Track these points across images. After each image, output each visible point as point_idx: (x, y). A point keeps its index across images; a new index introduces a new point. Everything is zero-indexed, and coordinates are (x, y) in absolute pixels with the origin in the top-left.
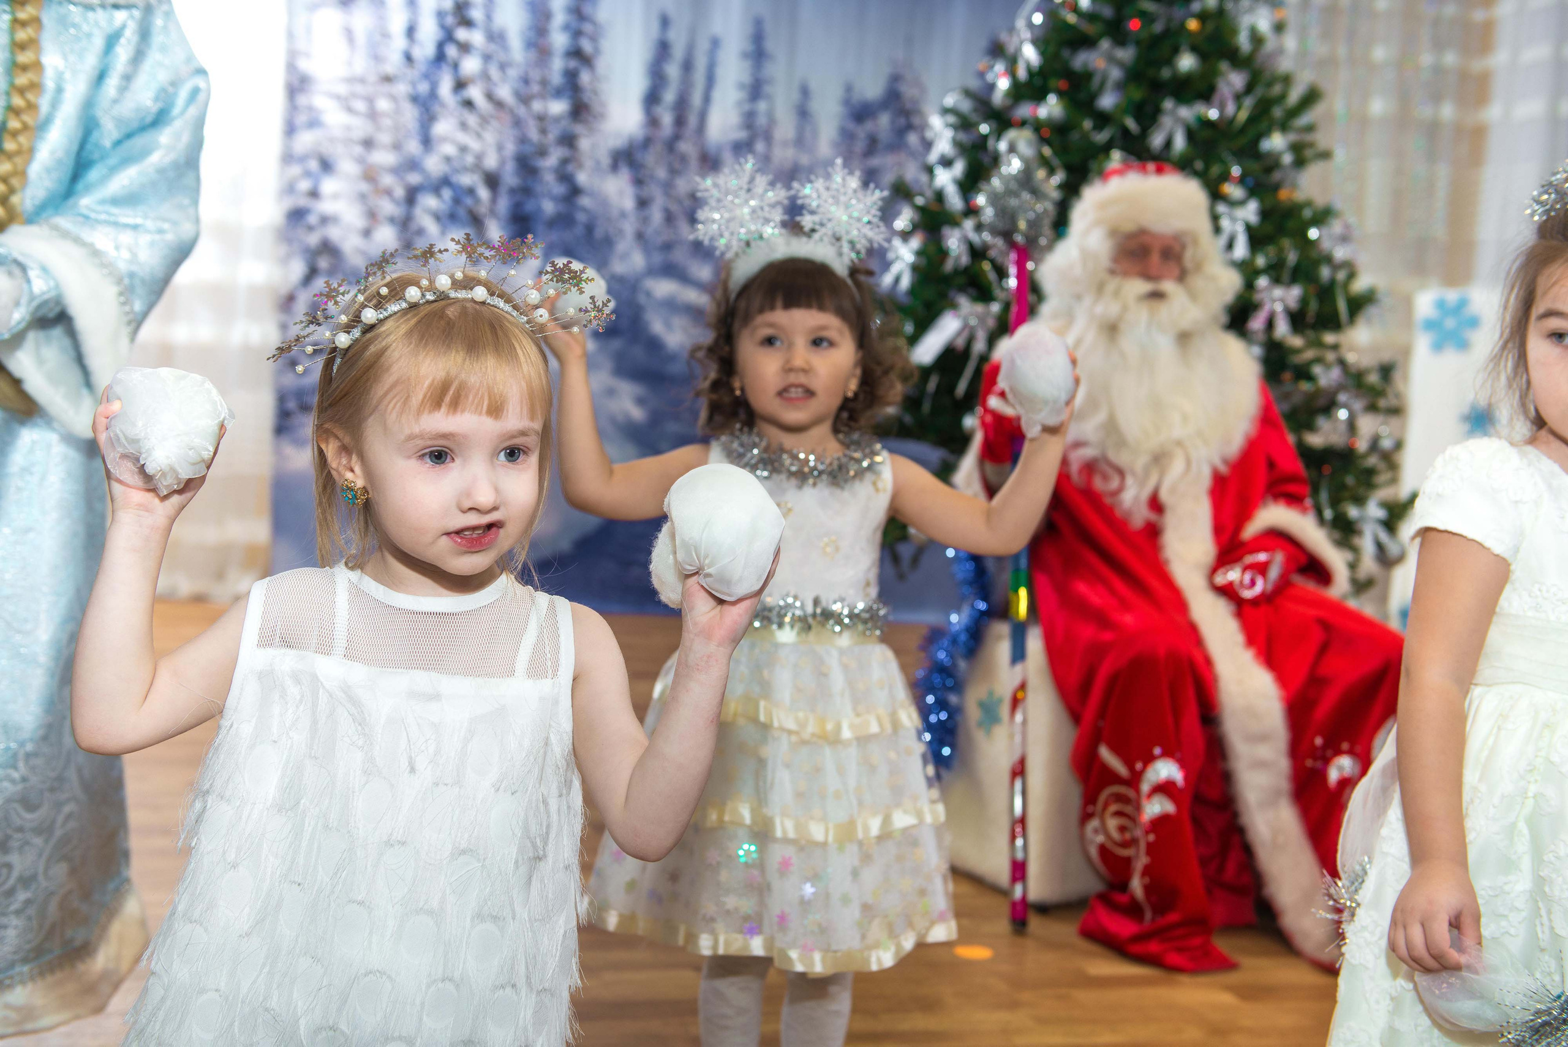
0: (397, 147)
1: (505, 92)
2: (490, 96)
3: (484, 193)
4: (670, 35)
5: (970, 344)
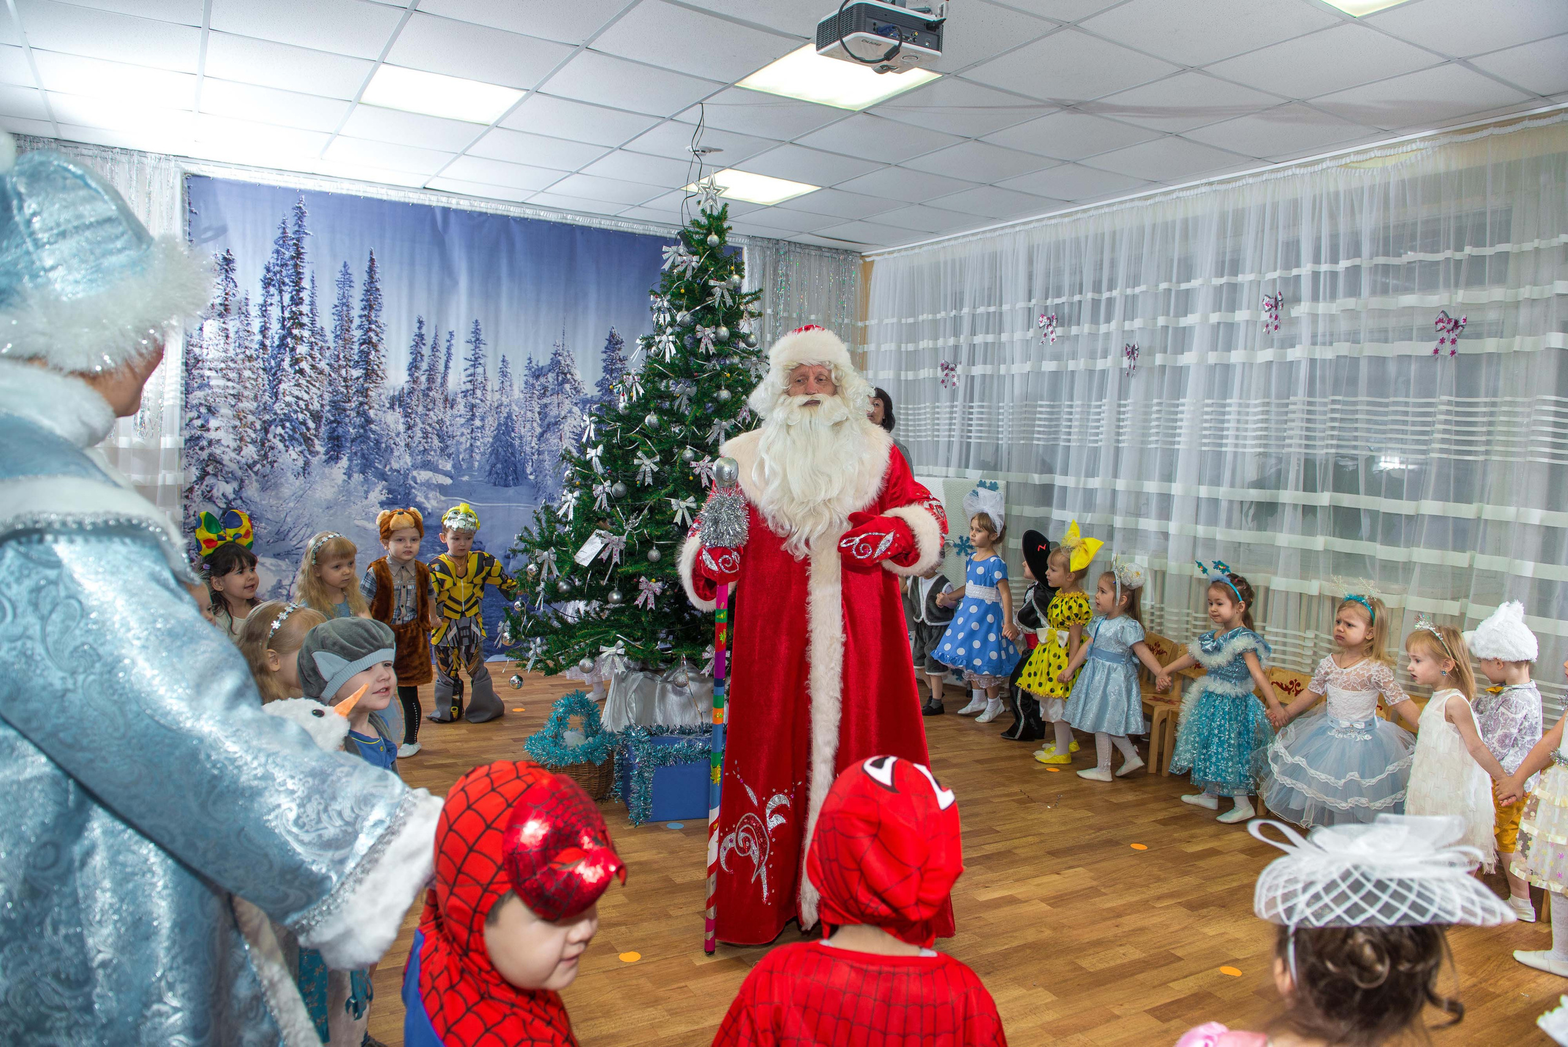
0: (256, 398)
1: (323, 365)
2: (313, 367)
3: (311, 425)
4: (424, 331)
5: (610, 557)
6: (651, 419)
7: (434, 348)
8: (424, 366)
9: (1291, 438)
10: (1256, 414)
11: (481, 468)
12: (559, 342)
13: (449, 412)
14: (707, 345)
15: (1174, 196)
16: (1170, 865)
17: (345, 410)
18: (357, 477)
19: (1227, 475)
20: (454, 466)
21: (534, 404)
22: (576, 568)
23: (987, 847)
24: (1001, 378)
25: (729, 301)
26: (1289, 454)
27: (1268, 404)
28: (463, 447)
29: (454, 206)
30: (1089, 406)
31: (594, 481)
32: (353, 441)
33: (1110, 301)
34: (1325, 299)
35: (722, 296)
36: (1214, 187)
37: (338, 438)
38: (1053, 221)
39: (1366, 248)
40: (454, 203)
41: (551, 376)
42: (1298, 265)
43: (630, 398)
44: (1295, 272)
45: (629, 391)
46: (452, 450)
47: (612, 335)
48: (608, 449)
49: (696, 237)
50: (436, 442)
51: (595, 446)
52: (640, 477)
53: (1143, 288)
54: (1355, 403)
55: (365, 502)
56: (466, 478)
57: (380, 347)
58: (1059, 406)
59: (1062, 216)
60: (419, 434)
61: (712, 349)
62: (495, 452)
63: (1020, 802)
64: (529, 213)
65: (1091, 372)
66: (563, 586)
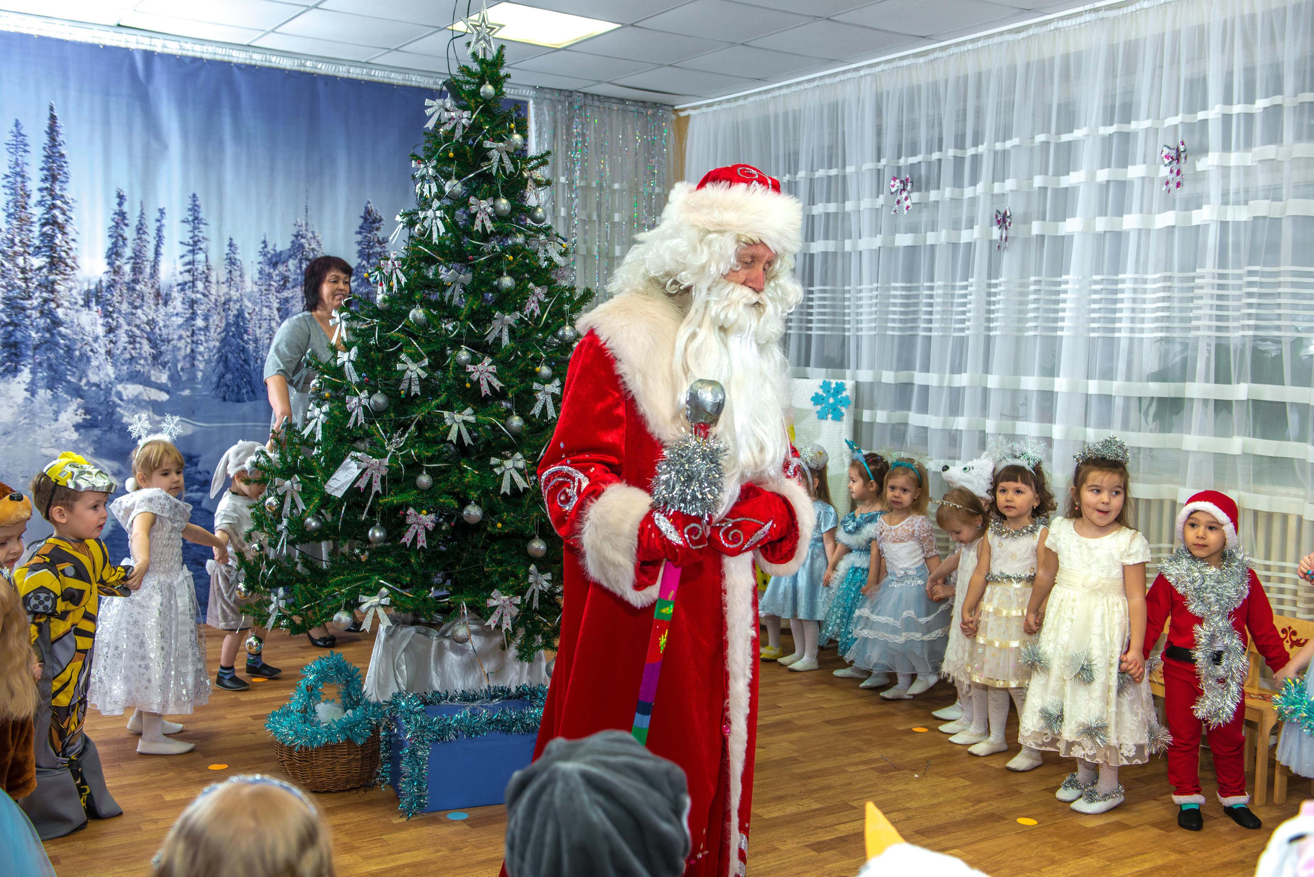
4: (125, 208)
5: (369, 485)
6: (417, 313)
7: (140, 229)
8: (128, 252)
9: (1198, 318)
10: (1155, 291)
11: (206, 378)
12: (301, 221)
13: (162, 310)
14: (484, 222)
15: (1052, 26)
16: (1066, 843)
17: (24, 309)
18: (44, 394)
19: (1121, 366)
20: (171, 378)
21: (272, 298)
22: (327, 500)
23: (841, 827)
24: (847, 256)
25: (509, 167)
26: (1197, 338)
27: (1169, 279)
28: (182, 353)
29: (159, 49)
30: (953, 287)
31: (347, 391)
32: (36, 348)
33: (976, 158)
34: (1238, 148)
35: (501, 160)
36: (1101, 14)
37: (16, 345)
38: (905, 63)
39: (1289, 83)
40: (158, 46)
41: (292, 264)
42: (1204, 107)
43: (390, 288)
44: (1201, 115)
45: (389, 280)
46: (167, 357)
47: (368, 212)
48: (364, 351)
49: (467, 87)
50: (146, 348)
51: (348, 347)
52: (404, 386)
53: (1015, 141)
54: (1277, 274)
55: (55, 425)
56: (187, 392)
57: (69, 229)
58: (917, 288)
59: (915, 55)
60: (124, 338)
61: (489, 226)
62: (223, 360)
63: (881, 770)
64: (257, 59)
65: (955, 246)
66: (312, 523)
